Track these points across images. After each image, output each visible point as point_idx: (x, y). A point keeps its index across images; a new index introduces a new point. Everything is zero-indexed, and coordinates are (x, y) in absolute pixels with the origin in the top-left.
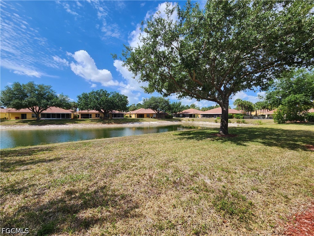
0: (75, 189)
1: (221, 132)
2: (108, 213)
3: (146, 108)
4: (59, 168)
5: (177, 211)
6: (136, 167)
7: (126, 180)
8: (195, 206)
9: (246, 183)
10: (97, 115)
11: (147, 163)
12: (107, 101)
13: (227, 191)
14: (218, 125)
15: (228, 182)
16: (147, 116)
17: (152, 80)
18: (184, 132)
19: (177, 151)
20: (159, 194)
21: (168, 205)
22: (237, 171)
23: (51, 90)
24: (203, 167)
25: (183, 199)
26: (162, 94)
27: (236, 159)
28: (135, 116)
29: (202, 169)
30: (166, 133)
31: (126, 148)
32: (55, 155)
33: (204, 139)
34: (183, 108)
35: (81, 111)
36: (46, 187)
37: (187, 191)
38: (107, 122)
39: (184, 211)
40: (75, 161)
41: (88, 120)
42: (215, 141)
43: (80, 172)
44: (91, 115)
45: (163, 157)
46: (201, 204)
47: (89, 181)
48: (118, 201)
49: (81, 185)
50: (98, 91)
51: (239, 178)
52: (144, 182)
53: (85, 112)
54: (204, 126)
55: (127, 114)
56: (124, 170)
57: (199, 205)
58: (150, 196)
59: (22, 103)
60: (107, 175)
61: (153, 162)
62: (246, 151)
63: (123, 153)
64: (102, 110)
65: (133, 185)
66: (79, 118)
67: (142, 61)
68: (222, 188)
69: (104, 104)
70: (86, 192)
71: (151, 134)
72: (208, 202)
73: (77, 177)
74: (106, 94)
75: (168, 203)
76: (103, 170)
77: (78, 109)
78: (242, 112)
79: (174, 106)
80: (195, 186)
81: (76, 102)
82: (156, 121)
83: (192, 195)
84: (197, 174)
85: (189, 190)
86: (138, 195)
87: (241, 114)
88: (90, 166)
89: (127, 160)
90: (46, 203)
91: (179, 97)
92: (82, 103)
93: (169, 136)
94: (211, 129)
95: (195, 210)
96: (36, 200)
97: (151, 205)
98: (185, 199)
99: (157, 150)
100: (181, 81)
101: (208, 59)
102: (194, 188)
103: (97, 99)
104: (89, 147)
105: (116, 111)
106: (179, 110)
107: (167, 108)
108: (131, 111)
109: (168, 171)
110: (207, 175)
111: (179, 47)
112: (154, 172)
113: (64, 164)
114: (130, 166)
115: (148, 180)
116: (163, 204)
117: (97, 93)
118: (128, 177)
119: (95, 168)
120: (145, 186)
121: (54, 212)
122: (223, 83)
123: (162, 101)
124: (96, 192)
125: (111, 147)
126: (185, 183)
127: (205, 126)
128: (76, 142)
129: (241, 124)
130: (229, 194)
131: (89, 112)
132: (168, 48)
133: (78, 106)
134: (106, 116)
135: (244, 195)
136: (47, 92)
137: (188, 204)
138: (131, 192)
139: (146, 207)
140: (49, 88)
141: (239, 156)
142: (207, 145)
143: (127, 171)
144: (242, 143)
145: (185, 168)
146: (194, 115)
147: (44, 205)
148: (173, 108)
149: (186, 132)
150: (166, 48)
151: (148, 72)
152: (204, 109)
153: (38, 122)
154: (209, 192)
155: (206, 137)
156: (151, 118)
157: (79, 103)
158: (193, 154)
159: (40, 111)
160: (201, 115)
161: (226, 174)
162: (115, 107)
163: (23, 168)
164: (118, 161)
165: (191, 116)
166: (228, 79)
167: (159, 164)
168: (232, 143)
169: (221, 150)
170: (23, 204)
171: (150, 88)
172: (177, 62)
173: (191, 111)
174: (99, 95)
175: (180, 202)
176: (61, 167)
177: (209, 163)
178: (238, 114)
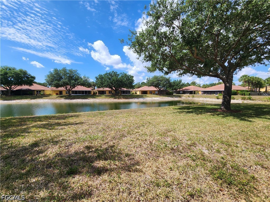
0: (92, 145)
1: (222, 107)
2: (115, 166)
3: (149, 86)
4: (82, 130)
5: (173, 173)
6: (139, 134)
7: (130, 143)
8: (191, 172)
9: (249, 157)
10: (110, 92)
11: (148, 131)
12: (117, 80)
13: (226, 162)
14: (220, 101)
15: (228, 155)
16: (150, 93)
17: (154, 60)
18: (184, 107)
19: (175, 123)
20: (157, 157)
21: (165, 167)
22: (238, 145)
23: (77, 73)
24: (201, 138)
25: (179, 164)
26: (163, 72)
27: (239, 133)
28: (140, 92)
29: (200, 140)
30: (166, 107)
31: (131, 118)
32: (80, 120)
33: (204, 113)
34: (184, 85)
35: (98, 89)
36: (73, 142)
37: (184, 158)
38: (117, 98)
39: (180, 174)
40: (93, 126)
41: (103, 96)
42: (216, 116)
43: (96, 134)
44: (105, 92)
45: (162, 127)
46: (197, 170)
47: (102, 141)
48: (123, 158)
49: (97, 143)
50: (110, 72)
51: (241, 152)
52: (145, 146)
53: (101, 89)
54: (204, 102)
55: (133, 91)
56: (129, 135)
57: (195, 171)
58: (150, 158)
59: (59, 83)
60: (116, 138)
61: (153, 130)
62: (251, 126)
63: (129, 122)
64: (113, 88)
65: (135, 147)
66: (97, 94)
67: (145, 43)
68: (220, 160)
69: (115, 83)
70: (99, 149)
71: (152, 108)
72: (204, 170)
73: (94, 137)
74: (116, 75)
75: (165, 166)
76: (113, 133)
77: (96, 88)
78: (248, 89)
79: (175, 84)
80: (192, 154)
81: (95, 82)
82: (158, 97)
83: (189, 162)
84: (194, 144)
85: (185, 157)
86: (140, 156)
87: (247, 90)
88: (103, 130)
89: (132, 127)
90: (72, 153)
91: (179, 75)
92: (98, 83)
93: (169, 110)
94: (211, 105)
95: (190, 175)
96: (67, 150)
97: (150, 165)
98: (181, 164)
99: (157, 121)
100: (182, 59)
101: (211, 35)
102: (191, 156)
103: (110, 79)
104: (103, 116)
105: (124, 89)
106: (179, 87)
107: (168, 85)
108: (136, 88)
109: (166, 139)
110: (205, 146)
111: (181, 25)
112: (154, 139)
113: (85, 127)
114: (134, 132)
115: (148, 144)
116: (160, 165)
117: (109, 74)
118: (132, 141)
119: (107, 131)
120: (145, 149)
121: (78, 160)
122: (228, 59)
123: (163, 79)
124: (107, 149)
125: (119, 116)
126: (182, 151)
127: (206, 102)
128: (95, 112)
129: (247, 101)
130: (228, 166)
131: (104, 89)
132: (169, 28)
133: (96, 85)
134: (117, 93)
135: (245, 168)
136: (75, 75)
137: (185, 169)
138: (134, 152)
139: (146, 166)
140: (76, 71)
141: (242, 131)
142: (206, 118)
143: (131, 136)
144: (247, 119)
145: (183, 138)
146: (195, 92)
147: (71, 154)
148: (174, 86)
149: (186, 106)
150: (168, 28)
151: (151, 53)
152: (205, 86)
153: (69, 97)
154: (206, 161)
155: (206, 112)
156: (154, 94)
157: (97, 82)
158: (191, 126)
159: (71, 89)
160: (202, 91)
161: (226, 146)
162: (123, 85)
163: (59, 128)
164: (124, 128)
165: (191, 92)
166: (233, 54)
167: (159, 132)
168: (234, 119)
169: (222, 124)
170: (58, 152)
171: (152, 67)
172: (178, 40)
173: (192, 88)
174: (111, 75)
175: (176, 166)
176: (83, 129)
177: (208, 136)
178: (244, 91)
